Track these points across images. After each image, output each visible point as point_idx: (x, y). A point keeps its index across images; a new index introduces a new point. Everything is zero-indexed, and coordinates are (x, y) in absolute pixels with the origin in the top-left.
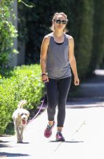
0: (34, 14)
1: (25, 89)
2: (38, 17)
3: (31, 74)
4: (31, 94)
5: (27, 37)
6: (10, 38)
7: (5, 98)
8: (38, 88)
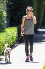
0: (13, 7)
1: (10, 37)
2: (15, 8)
3: (12, 31)
4: (12, 39)
5: (10, 16)
6: (4, 17)
7: (2, 41)
8: (15, 37)
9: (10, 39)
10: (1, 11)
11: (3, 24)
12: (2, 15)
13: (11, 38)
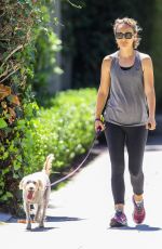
3: (80, 103)
8: (91, 123)
9: (73, 132)
10: (43, 32)
11: (47, 78)
12: (45, 46)
13: (77, 127)
